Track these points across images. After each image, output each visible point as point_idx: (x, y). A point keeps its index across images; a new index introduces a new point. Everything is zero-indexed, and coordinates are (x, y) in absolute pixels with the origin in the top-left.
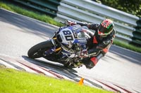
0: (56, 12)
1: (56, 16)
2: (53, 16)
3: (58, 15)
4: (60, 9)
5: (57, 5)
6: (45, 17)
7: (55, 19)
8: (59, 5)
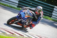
0: (52, 15)
1: (52, 17)
2: (51, 17)
3: (52, 16)
4: (53, 14)
5: (52, 12)
6: (47, 17)
7: (51, 18)
8: (53, 12)
